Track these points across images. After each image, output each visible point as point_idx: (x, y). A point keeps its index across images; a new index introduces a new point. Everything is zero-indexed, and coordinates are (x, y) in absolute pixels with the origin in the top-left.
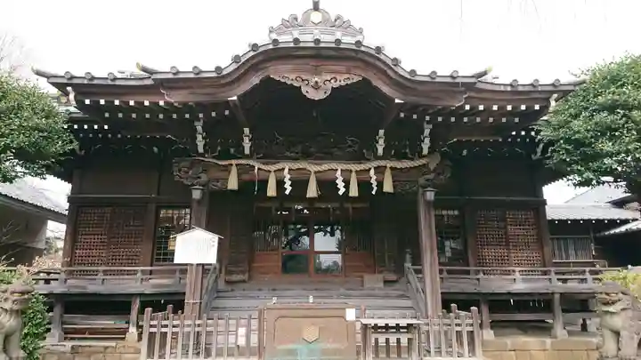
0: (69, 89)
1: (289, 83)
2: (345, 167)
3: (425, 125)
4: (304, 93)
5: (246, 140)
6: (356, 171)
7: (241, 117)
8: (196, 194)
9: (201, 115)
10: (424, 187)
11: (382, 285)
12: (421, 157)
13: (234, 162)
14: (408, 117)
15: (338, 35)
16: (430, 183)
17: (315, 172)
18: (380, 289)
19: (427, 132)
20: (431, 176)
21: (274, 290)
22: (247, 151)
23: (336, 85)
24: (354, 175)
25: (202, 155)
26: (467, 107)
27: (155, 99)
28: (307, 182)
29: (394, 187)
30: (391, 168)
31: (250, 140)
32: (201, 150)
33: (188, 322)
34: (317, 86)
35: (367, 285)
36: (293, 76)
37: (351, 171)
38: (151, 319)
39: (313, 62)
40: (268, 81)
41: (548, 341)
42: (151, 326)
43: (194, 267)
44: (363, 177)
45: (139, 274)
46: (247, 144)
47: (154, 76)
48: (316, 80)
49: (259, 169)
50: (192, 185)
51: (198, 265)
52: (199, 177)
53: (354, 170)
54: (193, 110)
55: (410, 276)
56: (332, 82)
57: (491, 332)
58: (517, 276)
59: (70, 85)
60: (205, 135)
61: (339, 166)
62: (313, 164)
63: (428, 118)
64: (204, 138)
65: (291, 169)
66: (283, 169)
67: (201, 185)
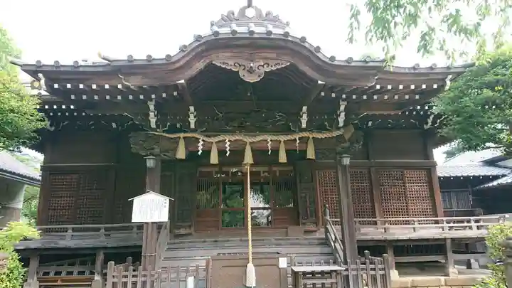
0: (40, 75)
1: (229, 68)
2: (275, 138)
3: (341, 102)
4: (241, 76)
5: (192, 116)
6: (284, 141)
7: (188, 98)
8: (150, 163)
9: (153, 96)
10: (341, 153)
12: (339, 129)
13: (182, 135)
14: (328, 96)
15: (270, 27)
16: (346, 151)
17: (250, 143)
19: (342, 108)
20: (347, 145)
21: (216, 241)
22: (192, 126)
23: (268, 69)
24: (282, 143)
25: (153, 130)
26: (378, 87)
27: (114, 82)
28: (243, 151)
29: (316, 154)
30: (313, 138)
31: (195, 117)
32: (153, 125)
33: (145, 273)
34: (253, 71)
35: (290, 233)
36: (231, 62)
37: (280, 141)
38: (114, 271)
39: (248, 51)
40: (211, 68)
41: (443, 278)
42: (114, 277)
43: (149, 225)
44: (290, 146)
45: (103, 231)
46: (192, 120)
47: (114, 64)
48: (252, 65)
49: (203, 141)
50: (147, 155)
51: (152, 223)
52: (153, 149)
53: (282, 141)
54: (147, 92)
55: (329, 227)
56: (265, 66)
57: (396, 272)
58: (416, 225)
59: (41, 72)
60: (156, 112)
61: (269, 138)
62: (248, 135)
63: (344, 96)
64: (156, 115)
65: (229, 141)
66: (224, 141)
67: (154, 155)
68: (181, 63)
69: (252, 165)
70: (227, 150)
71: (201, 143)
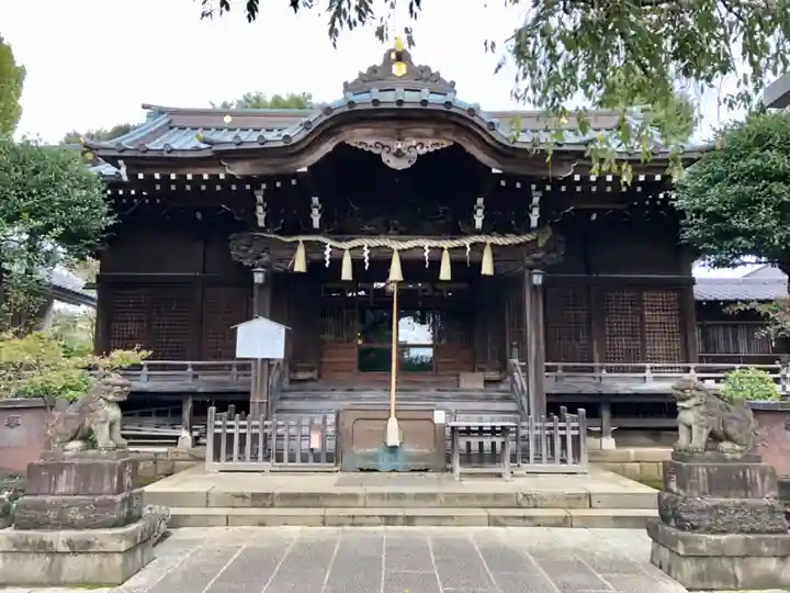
0: (121, 162)
1: (367, 149)
2: (435, 244)
3: (534, 193)
4: (384, 160)
5: (315, 212)
6: (449, 249)
8: (259, 278)
9: (264, 186)
10: (531, 268)
11: (481, 386)
12: (529, 230)
13: (301, 238)
14: (510, 186)
15: (425, 94)
16: (539, 264)
17: (399, 251)
18: (480, 390)
19: (536, 200)
20: (539, 255)
21: (350, 390)
22: (316, 224)
23: (423, 151)
24: (446, 253)
25: (262, 230)
26: (577, 178)
27: (214, 171)
28: (389, 262)
29: (495, 268)
30: (492, 244)
31: (320, 212)
32: (261, 223)
33: (255, 423)
34: (401, 153)
35: (463, 385)
36: (371, 142)
37: (442, 249)
38: (216, 420)
39: (395, 125)
40: (342, 148)
42: (216, 427)
43: (259, 363)
44: (458, 256)
45: (190, 370)
46: (316, 217)
47: (215, 147)
48: (399, 146)
49: (331, 247)
50: (253, 267)
51: (263, 360)
52: (261, 257)
53: (445, 247)
54: (254, 182)
55: (516, 374)
56: (418, 148)
57: (612, 441)
58: (648, 373)
59: (121, 158)
60: (265, 205)
61: (426, 243)
62: (397, 240)
63: (534, 187)
64: (265, 210)
65: (369, 248)
66: (360, 247)
67: (263, 267)
68: (303, 146)
69: (400, 283)
70: (366, 260)
71: (329, 250)
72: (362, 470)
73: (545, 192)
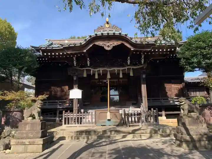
1: (100, 45)
2: (118, 69)
3: (142, 55)
4: (105, 48)
5: (88, 62)
7: (87, 55)
8: (75, 78)
9: (75, 56)
10: (142, 74)
11: (131, 104)
12: (141, 64)
13: (85, 69)
14: (136, 53)
15: (114, 31)
16: (144, 73)
17: (109, 71)
19: (143, 57)
20: (145, 70)
22: (89, 65)
25: (75, 67)
26: (153, 50)
27: (63, 52)
28: (106, 75)
29: (133, 74)
30: (132, 68)
32: (75, 65)
33: (75, 115)
34: (108, 45)
35: (127, 105)
38: (65, 114)
40: (94, 45)
42: (65, 116)
43: (75, 99)
45: (58, 103)
46: (88, 63)
47: (64, 46)
50: (73, 76)
51: (76, 99)
52: (75, 74)
53: (121, 70)
54: (73, 55)
56: (113, 44)
57: (165, 117)
59: (40, 50)
60: (76, 60)
61: (116, 69)
62: (108, 68)
63: (142, 53)
64: (76, 62)
65: (102, 70)
66: (100, 70)
67: (76, 76)
69: (110, 79)
70: (101, 73)
71: (92, 71)
72: (102, 126)
73: (145, 55)
